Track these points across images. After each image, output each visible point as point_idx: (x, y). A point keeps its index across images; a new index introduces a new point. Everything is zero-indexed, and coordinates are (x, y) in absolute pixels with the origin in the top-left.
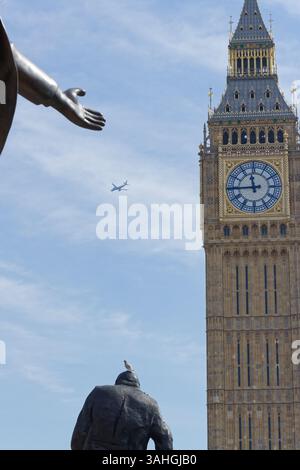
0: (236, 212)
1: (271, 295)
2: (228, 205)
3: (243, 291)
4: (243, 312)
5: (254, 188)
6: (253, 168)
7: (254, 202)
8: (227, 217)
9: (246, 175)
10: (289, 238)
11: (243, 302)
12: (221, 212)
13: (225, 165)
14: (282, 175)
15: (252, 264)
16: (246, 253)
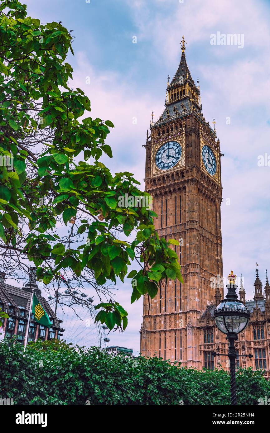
0: (159, 171)
1: (178, 213)
2: (155, 168)
3: (164, 214)
4: (164, 226)
5: (168, 156)
6: (169, 146)
7: (168, 164)
8: (155, 175)
9: (165, 151)
10: (186, 179)
11: (164, 220)
12: (151, 173)
13: (154, 148)
14: (182, 145)
15: (169, 198)
16: (165, 193)
